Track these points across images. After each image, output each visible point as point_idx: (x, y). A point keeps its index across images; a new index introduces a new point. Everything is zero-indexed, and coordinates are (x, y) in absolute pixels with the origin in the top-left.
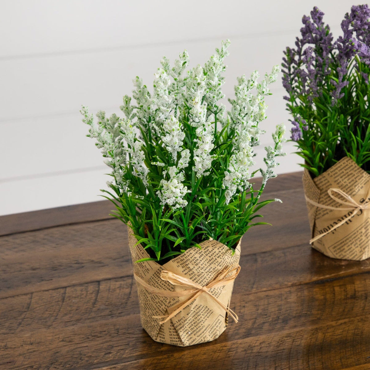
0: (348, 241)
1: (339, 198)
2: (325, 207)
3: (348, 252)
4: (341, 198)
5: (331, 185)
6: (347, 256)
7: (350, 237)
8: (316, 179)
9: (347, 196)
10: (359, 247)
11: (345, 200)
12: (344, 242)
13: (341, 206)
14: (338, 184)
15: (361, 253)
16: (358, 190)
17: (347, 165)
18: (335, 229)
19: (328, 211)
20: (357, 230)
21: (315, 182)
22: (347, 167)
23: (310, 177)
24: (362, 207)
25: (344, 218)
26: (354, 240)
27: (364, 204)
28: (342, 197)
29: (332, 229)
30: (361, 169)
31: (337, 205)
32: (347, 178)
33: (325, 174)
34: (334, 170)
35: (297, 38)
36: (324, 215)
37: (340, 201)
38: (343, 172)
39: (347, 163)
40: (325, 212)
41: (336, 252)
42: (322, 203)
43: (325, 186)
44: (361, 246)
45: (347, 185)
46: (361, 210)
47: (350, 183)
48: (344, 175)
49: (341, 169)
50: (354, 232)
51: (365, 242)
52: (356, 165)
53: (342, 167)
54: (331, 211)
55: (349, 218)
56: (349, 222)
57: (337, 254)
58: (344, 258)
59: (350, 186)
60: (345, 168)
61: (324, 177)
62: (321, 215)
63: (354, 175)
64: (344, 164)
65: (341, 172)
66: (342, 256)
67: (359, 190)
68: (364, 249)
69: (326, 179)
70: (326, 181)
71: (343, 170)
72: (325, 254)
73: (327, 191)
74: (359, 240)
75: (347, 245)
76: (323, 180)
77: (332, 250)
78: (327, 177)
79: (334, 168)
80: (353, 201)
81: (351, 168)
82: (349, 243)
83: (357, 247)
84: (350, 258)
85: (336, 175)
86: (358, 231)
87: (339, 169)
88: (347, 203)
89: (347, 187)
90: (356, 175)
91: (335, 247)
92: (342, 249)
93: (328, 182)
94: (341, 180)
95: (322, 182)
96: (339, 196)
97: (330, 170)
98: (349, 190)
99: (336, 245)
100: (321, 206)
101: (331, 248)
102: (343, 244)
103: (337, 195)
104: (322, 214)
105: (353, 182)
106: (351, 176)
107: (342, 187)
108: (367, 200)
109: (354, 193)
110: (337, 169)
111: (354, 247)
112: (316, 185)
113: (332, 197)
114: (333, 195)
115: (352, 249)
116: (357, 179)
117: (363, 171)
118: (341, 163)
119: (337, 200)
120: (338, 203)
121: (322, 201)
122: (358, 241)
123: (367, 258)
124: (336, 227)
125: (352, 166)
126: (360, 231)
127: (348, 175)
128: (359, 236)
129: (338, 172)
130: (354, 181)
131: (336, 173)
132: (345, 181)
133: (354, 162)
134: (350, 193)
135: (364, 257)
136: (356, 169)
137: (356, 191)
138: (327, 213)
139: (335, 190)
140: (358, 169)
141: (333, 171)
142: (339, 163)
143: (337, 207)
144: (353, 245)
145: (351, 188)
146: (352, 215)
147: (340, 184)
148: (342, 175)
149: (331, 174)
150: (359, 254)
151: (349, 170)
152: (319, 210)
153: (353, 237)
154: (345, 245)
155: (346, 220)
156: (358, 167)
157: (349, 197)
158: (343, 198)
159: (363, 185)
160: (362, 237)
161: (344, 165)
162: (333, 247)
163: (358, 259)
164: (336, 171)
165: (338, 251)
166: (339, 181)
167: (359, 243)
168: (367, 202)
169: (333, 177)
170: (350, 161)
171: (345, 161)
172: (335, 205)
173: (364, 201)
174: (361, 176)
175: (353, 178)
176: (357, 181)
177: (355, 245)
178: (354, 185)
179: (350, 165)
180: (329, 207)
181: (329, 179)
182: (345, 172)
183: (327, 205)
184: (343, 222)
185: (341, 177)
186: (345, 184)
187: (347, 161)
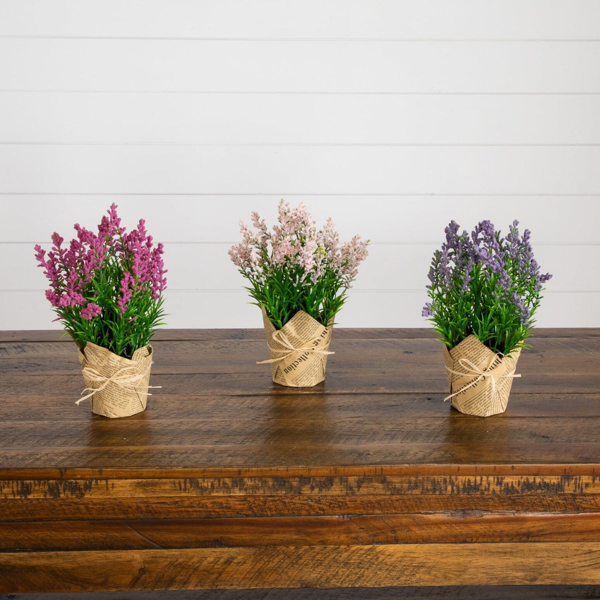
0: (474, 401)
1: (467, 367)
2: (457, 373)
3: (475, 410)
5: (461, 356)
6: (475, 412)
7: (477, 398)
8: (451, 351)
9: (473, 366)
11: (472, 368)
12: (472, 401)
13: (469, 373)
14: (466, 355)
15: (486, 411)
16: (481, 360)
17: (473, 341)
18: (465, 391)
19: (460, 376)
21: (450, 354)
22: (473, 343)
23: (447, 350)
24: (485, 374)
25: (471, 382)
26: (479, 400)
27: (487, 372)
28: (469, 365)
29: (462, 390)
31: (466, 372)
32: (473, 352)
33: (457, 347)
34: (463, 345)
36: (457, 379)
37: (468, 369)
40: (458, 377)
42: (455, 370)
43: (457, 357)
44: (485, 405)
45: (473, 356)
46: (484, 377)
47: (475, 355)
48: (471, 349)
50: (479, 394)
51: (488, 402)
52: (479, 341)
53: (468, 342)
54: (462, 376)
55: (475, 382)
56: (475, 386)
57: (467, 410)
58: (472, 414)
59: (475, 358)
60: (471, 343)
61: (456, 349)
62: (455, 380)
63: (478, 349)
64: (470, 340)
65: (468, 346)
66: (470, 413)
68: (487, 408)
69: (458, 351)
70: (458, 353)
72: (459, 410)
73: (458, 361)
76: (456, 351)
77: (464, 407)
78: (458, 349)
79: (463, 342)
80: (478, 370)
81: (476, 343)
83: (482, 406)
84: (477, 414)
86: (482, 394)
87: (467, 343)
88: (473, 371)
89: (473, 358)
90: (480, 349)
92: (471, 407)
93: (459, 353)
94: (468, 352)
95: (455, 353)
96: (467, 365)
97: (460, 344)
98: (474, 360)
99: (466, 403)
100: (454, 372)
101: (462, 406)
102: (471, 403)
103: (466, 364)
104: (456, 378)
105: (477, 355)
106: (476, 349)
107: (469, 358)
108: (488, 369)
109: (478, 363)
110: (465, 343)
111: (479, 406)
112: (451, 356)
114: (463, 364)
115: (478, 407)
116: (480, 353)
117: (485, 346)
118: (468, 339)
119: (466, 368)
120: (467, 370)
121: (455, 368)
122: (482, 402)
123: (490, 415)
124: (465, 388)
126: (483, 394)
127: (474, 349)
128: (483, 397)
131: (465, 347)
132: (471, 354)
133: (478, 339)
134: (475, 363)
135: (488, 414)
136: (479, 344)
137: (480, 362)
138: (459, 378)
139: (464, 360)
140: (481, 344)
143: (466, 373)
146: (477, 380)
147: (468, 355)
148: (469, 348)
149: (461, 347)
150: (483, 412)
151: (474, 345)
152: (454, 376)
153: (478, 398)
154: (473, 403)
155: (473, 383)
156: (480, 343)
157: (475, 366)
158: (470, 367)
159: (485, 357)
160: (485, 398)
162: (464, 404)
163: (483, 416)
164: (465, 345)
165: (468, 408)
167: (483, 403)
169: (463, 350)
170: (475, 338)
171: (471, 338)
172: (464, 372)
173: (486, 369)
174: (483, 350)
175: (478, 351)
177: (480, 404)
178: (478, 357)
180: (461, 374)
182: (471, 346)
183: (459, 372)
184: (471, 385)
185: (469, 350)
186: (471, 356)
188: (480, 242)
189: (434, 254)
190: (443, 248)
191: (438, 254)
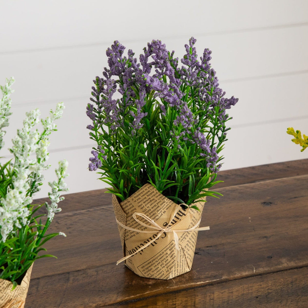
0: (154, 262)
1: (143, 222)
2: (131, 229)
3: (155, 272)
4: (145, 222)
5: (135, 209)
6: (155, 275)
7: (157, 258)
8: (122, 204)
9: (150, 221)
10: (166, 267)
11: (149, 224)
12: (151, 262)
13: (146, 229)
14: (142, 208)
15: (168, 273)
16: (160, 214)
17: (149, 191)
18: (142, 250)
19: (135, 233)
20: (162, 251)
21: (121, 206)
22: (149, 193)
23: (117, 201)
24: (165, 230)
25: (150, 240)
26: (160, 261)
27: (168, 227)
28: (146, 220)
29: (140, 250)
30: (162, 195)
31: (143, 228)
32: (150, 204)
33: (129, 199)
34: (138, 196)
35: (105, 69)
36: (132, 236)
37: (145, 225)
38: (146, 198)
39: (148, 190)
40: (133, 234)
41: (144, 272)
42: (129, 225)
43: (130, 210)
44: (167, 266)
45: (150, 210)
46: (165, 233)
47: (152, 208)
48: (147, 201)
49: (144, 195)
50: (160, 254)
51: (171, 263)
52: (157, 191)
53: (144, 193)
54: (138, 233)
55: (154, 240)
56: (154, 244)
57: (145, 273)
58: (152, 277)
59: (153, 211)
60: (147, 194)
61: (129, 202)
62: (129, 237)
63: (156, 201)
64: (146, 190)
65: (144, 197)
66: (150, 276)
67: (162, 214)
68: (170, 269)
69: (131, 204)
70: (131, 206)
71: (146, 196)
72: (135, 272)
73: (132, 215)
74: (165, 260)
75: (154, 265)
76: (128, 204)
77: (141, 270)
78: (131, 202)
79: (137, 193)
80: (157, 225)
81: (153, 194)
82: (156, 264)
83: (164, 267)
84: (158, 277)
85: (139, 200)
86: (163, 253)
87: (142, 195)
88: (151, 227)
89: (150, 212)
90: (158, 201)
91: (143, 267)
92: (149, 269)
93: (133, 206)
94: (144, 205)
95: (127, 206)
97: (134, 196)
98: (153, 215)
99: (144, 265)
100: (128, 228)
101: (140, 268)
102: (150, 264)
103: (142, 219)
104: (130, 236)
105: (155, 207)
106: (153, 201)
107: (145, 212)
108: (170, 224)
109: (157, 217)
110: (140, 194)
111: (160, 267)
112: (123, 209)
113: (137, 220)
114: (137, 218)
115: (159, 269)
116: (159, 204)
117: (164, 197)
118: (144, 190)
119: (141, 223)
120: (143, 226)
121: (129, 224)
122: (164, 262)
123: (174, 277)
124: (142, 248)
125: (153, 192)
126: (165, 253)
127: (151, 201)
128: (165, 257)
129: (141, 197)
130: (157, 206)
131: (139, 199)
132: (148, 206)
133: (155, 189)
134: (153, 217)
135: (171, 276)
136: (157, 195)
137: (159, 215)
139: (139, 214)
140: (159, 195)
141: (136, 197)
142: (142, 189)
143: (142, 230)
144: (159, 265)
145: (153, 213)
146: (157, 238)
147: (144, 209)
148: (145, 200)
149: (135, 199)
150: (166, 274)
151: (151, 195)
152: (127, 232)
153: (159, 258)
154: (152, 265)
155: (152, 242)
156: (159, 193)
157: (153, 221)
158: (147, 222)
159: (165, 210)
160: (167, 258)
161: (146, 192)
162: (142, 266)
163: (165, 279)
164: (139, 196)
165: (146, 271)
166: (142, 206)
167: (165, 264)
168: (170, 226)
169: (137, 202)
170: (151, 188)
171: (147, 187)
172: (140, 228)
173: (167, 224)
174: (162, 201)
175: (156, 203)
176: (159, 206)
177: (161, 266)
178: (157, 210)
179: (152, 191)
180: (136, 230)
181: (133, 204)
182: (148, 198)
183: (134, 228)
184: (149, 244)
185: (144, 202)
186: (148, 209)
187: (148, 188)
188: (151, 67)
189: (94, 81)
190: (105, 74)
191: (98, 81)
